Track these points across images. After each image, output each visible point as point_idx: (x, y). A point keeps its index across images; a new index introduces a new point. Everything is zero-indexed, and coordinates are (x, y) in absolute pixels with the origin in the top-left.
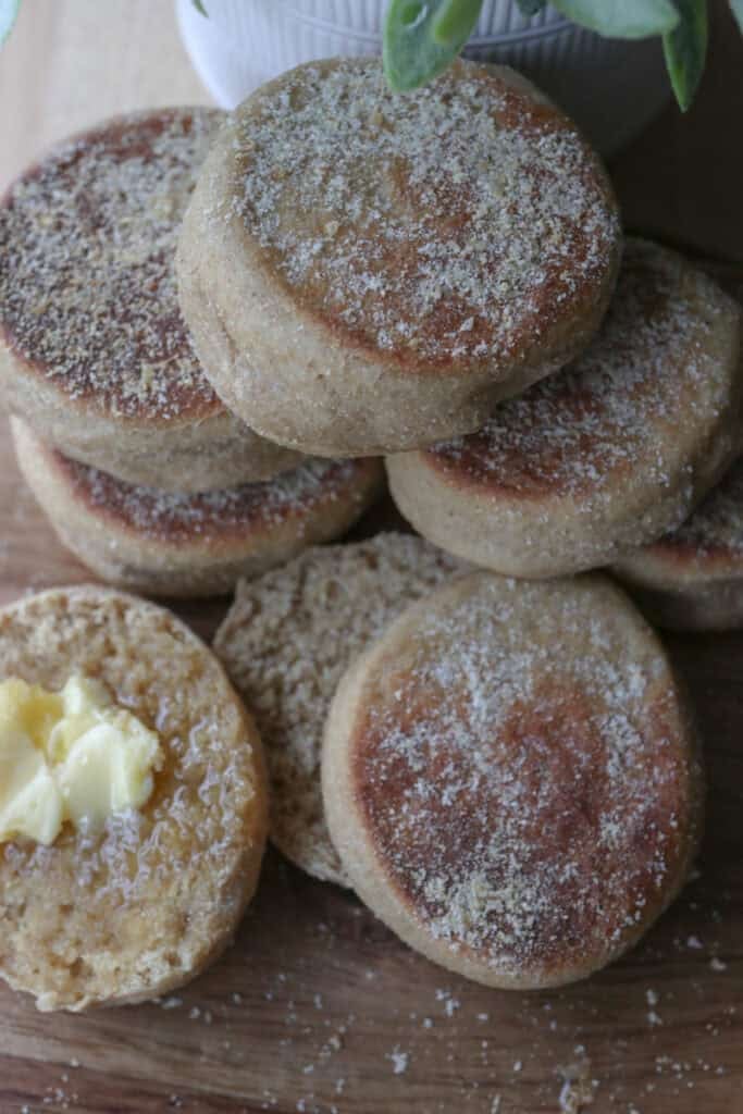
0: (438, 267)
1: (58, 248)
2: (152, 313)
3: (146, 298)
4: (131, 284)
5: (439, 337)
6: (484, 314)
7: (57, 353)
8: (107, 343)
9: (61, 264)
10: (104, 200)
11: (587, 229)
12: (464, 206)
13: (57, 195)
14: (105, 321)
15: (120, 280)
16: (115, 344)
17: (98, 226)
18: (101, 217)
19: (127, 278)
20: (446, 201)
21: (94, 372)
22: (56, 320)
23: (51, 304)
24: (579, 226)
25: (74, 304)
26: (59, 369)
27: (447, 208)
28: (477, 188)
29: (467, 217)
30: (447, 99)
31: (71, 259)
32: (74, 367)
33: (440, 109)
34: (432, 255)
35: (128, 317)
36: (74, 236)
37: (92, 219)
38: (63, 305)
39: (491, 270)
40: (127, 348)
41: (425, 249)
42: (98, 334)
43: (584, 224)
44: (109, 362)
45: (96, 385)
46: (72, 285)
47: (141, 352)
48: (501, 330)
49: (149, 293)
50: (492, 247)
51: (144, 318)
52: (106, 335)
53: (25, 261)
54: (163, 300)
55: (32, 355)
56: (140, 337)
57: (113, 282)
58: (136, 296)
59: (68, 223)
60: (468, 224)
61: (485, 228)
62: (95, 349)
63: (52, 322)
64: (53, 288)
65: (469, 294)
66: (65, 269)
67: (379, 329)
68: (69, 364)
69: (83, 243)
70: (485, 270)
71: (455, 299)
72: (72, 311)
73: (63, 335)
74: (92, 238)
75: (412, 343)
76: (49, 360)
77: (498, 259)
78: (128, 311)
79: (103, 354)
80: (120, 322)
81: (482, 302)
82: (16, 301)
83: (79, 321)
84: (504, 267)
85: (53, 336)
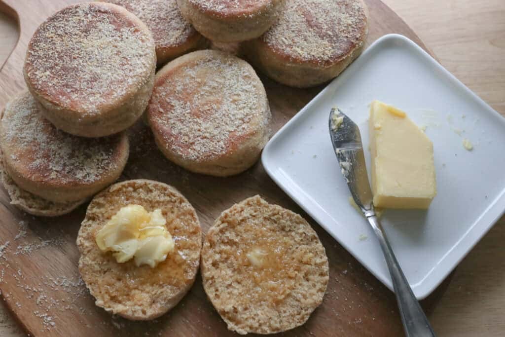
0: (182, 106)
1: (72, 27)
2: (66, 62)
3: (70, 58)
4: (73, 52)
5: (159, 102)
6: (165, 115)
7: (37, 49)
8: (49, 58)
9: (67, 32)
10: (96, 27)
11: (190, 150)
12: (202, 117)
13: (89, 15)
14: (56, 53)
15: (72, 48)
16: (50, 61)
17: (86, 32)
18: (89, 31)
19: (74, 50)
20: (205, 112)
21: (38, 61)
22: (48, 42)
23: (52, 37)
24: (191, 147)
25: (56, 43)
26: (32, 52)
27: (202, 112)
28: (208, 122)
29: (198, 117)
30: (242, 119)
31: (70, 33)
32: (36, 55)
33: (239, 116)
34: (186, 105)
35: (61, 58)
36: (78, 28)
37: (86, 29)
38: (54, 40)
39: (178, 120)
40: (50, 64)
41: (188, 103)
42: (50, 54)
43: (191, 149)
44: (43, 62)
45: (34, 64)
46: (62, 38)
47: (52, 68)
48: (159, 119)
49: (72, 58)
50: (187, 122)
51: (64, 61)
52: (51, 56)
53: (61, 22)
54: (73, 62)
55: (33, 44)
56: (57, 65)
57: (70, 47)
58: (69, 56)
59: (82, 24)
60: (196, 117)
61: (194, 122)
62: (45, 57)
63: (47, 41)
64: (58, 34)
65: (172, 113)
66: (66, 34)
67: (164, 88)
68: (36, 53)
69: (78, 32)
70: (179, 118)
71: (171, 109)
72: (54, 44)
73: (44, 46)
74: (81, 33)
75: (158, 95)
76: (34, 48)
77: (182, 122)
78: (63, 56)
79: (45, 60)
80: (58, 57)
81: (169, 116)
82: (48, 29)
83: (51, 47)
84: (178, 124)
85: (42, 45)
